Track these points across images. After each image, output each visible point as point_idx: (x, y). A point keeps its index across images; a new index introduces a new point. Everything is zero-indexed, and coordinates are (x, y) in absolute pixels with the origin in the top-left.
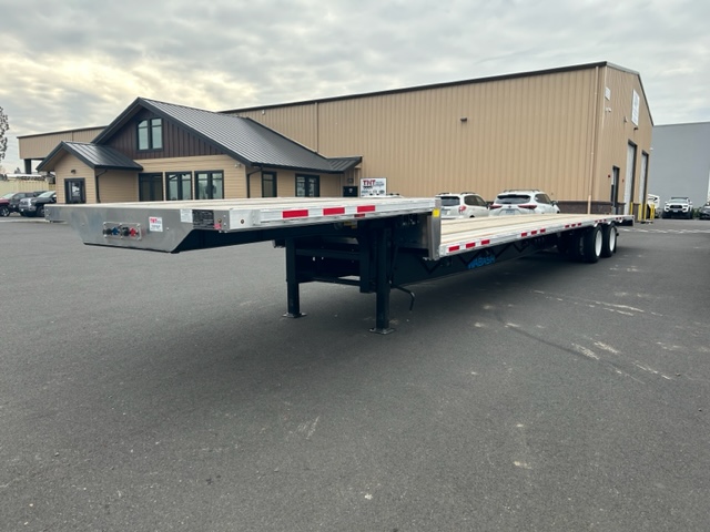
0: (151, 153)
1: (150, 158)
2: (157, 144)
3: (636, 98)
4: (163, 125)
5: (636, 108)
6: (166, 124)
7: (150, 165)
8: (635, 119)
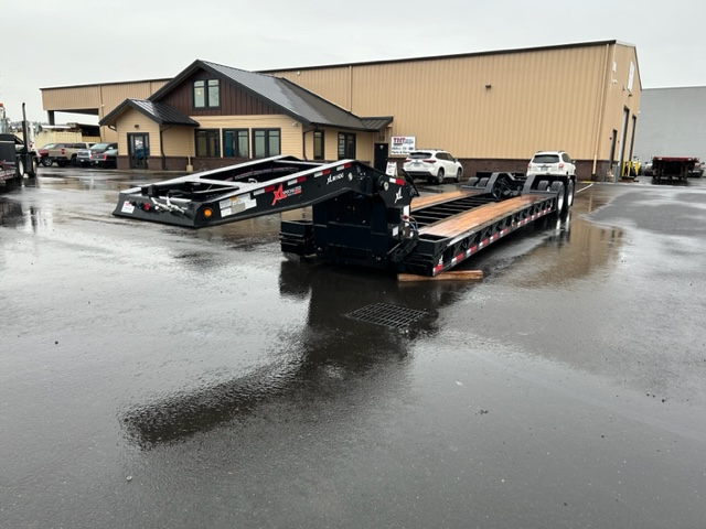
0: (207, 110)
1: (206, 115)
2: (214, 102)
3: (632, 68)
4: (220, 85)
5: (631, 77)
6: (223, 85)
7: (206, 122)
8: (630, 87)
